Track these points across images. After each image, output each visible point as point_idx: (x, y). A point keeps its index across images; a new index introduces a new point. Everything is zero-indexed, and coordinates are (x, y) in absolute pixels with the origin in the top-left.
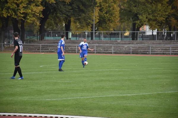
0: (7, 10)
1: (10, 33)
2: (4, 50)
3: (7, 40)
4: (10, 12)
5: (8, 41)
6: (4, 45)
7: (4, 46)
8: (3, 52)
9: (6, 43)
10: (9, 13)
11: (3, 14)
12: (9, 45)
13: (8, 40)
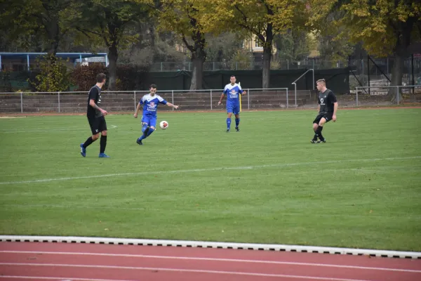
0: (407, 4)
1: (415, 61)
2: (400, 102)
3: (408, 77)
4: (416, 8)
5: (411, 79)
6: (400, 89)
7: (400, 91)
8: (399, 106)
9: (404, 85)
10: (412, 10)
11: (398, 14)
12: (413, 88)
13: (411, 76)
